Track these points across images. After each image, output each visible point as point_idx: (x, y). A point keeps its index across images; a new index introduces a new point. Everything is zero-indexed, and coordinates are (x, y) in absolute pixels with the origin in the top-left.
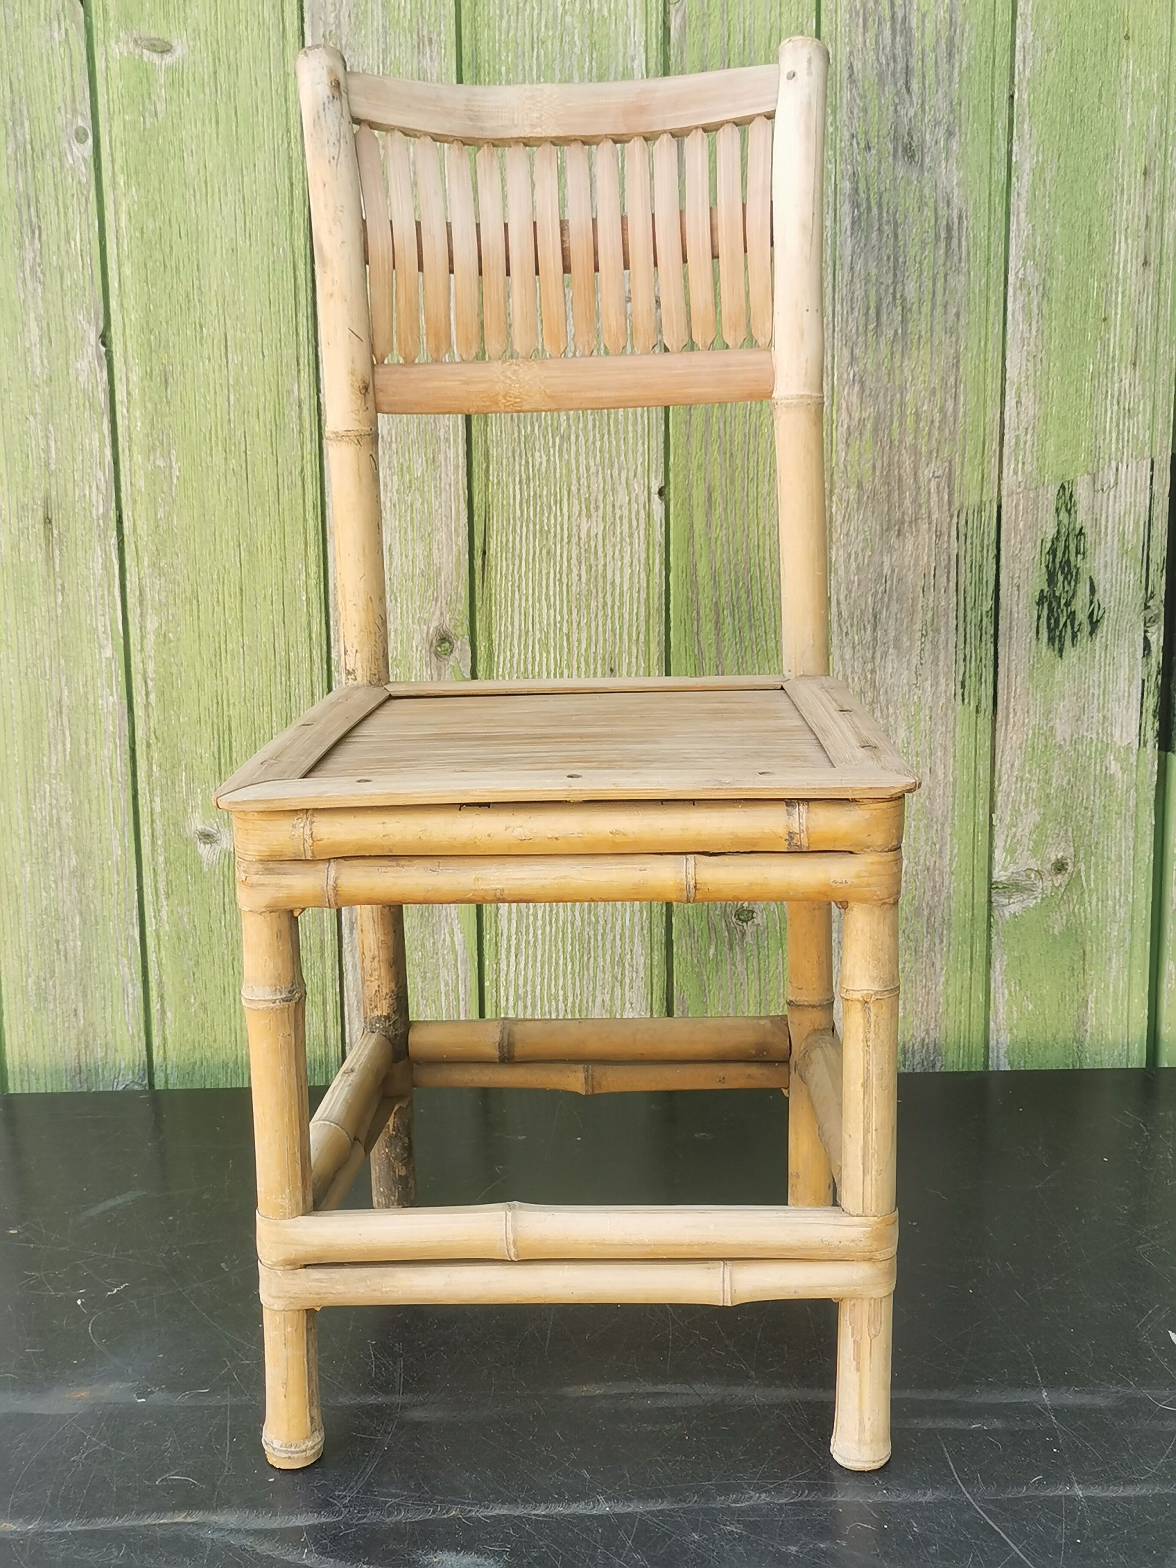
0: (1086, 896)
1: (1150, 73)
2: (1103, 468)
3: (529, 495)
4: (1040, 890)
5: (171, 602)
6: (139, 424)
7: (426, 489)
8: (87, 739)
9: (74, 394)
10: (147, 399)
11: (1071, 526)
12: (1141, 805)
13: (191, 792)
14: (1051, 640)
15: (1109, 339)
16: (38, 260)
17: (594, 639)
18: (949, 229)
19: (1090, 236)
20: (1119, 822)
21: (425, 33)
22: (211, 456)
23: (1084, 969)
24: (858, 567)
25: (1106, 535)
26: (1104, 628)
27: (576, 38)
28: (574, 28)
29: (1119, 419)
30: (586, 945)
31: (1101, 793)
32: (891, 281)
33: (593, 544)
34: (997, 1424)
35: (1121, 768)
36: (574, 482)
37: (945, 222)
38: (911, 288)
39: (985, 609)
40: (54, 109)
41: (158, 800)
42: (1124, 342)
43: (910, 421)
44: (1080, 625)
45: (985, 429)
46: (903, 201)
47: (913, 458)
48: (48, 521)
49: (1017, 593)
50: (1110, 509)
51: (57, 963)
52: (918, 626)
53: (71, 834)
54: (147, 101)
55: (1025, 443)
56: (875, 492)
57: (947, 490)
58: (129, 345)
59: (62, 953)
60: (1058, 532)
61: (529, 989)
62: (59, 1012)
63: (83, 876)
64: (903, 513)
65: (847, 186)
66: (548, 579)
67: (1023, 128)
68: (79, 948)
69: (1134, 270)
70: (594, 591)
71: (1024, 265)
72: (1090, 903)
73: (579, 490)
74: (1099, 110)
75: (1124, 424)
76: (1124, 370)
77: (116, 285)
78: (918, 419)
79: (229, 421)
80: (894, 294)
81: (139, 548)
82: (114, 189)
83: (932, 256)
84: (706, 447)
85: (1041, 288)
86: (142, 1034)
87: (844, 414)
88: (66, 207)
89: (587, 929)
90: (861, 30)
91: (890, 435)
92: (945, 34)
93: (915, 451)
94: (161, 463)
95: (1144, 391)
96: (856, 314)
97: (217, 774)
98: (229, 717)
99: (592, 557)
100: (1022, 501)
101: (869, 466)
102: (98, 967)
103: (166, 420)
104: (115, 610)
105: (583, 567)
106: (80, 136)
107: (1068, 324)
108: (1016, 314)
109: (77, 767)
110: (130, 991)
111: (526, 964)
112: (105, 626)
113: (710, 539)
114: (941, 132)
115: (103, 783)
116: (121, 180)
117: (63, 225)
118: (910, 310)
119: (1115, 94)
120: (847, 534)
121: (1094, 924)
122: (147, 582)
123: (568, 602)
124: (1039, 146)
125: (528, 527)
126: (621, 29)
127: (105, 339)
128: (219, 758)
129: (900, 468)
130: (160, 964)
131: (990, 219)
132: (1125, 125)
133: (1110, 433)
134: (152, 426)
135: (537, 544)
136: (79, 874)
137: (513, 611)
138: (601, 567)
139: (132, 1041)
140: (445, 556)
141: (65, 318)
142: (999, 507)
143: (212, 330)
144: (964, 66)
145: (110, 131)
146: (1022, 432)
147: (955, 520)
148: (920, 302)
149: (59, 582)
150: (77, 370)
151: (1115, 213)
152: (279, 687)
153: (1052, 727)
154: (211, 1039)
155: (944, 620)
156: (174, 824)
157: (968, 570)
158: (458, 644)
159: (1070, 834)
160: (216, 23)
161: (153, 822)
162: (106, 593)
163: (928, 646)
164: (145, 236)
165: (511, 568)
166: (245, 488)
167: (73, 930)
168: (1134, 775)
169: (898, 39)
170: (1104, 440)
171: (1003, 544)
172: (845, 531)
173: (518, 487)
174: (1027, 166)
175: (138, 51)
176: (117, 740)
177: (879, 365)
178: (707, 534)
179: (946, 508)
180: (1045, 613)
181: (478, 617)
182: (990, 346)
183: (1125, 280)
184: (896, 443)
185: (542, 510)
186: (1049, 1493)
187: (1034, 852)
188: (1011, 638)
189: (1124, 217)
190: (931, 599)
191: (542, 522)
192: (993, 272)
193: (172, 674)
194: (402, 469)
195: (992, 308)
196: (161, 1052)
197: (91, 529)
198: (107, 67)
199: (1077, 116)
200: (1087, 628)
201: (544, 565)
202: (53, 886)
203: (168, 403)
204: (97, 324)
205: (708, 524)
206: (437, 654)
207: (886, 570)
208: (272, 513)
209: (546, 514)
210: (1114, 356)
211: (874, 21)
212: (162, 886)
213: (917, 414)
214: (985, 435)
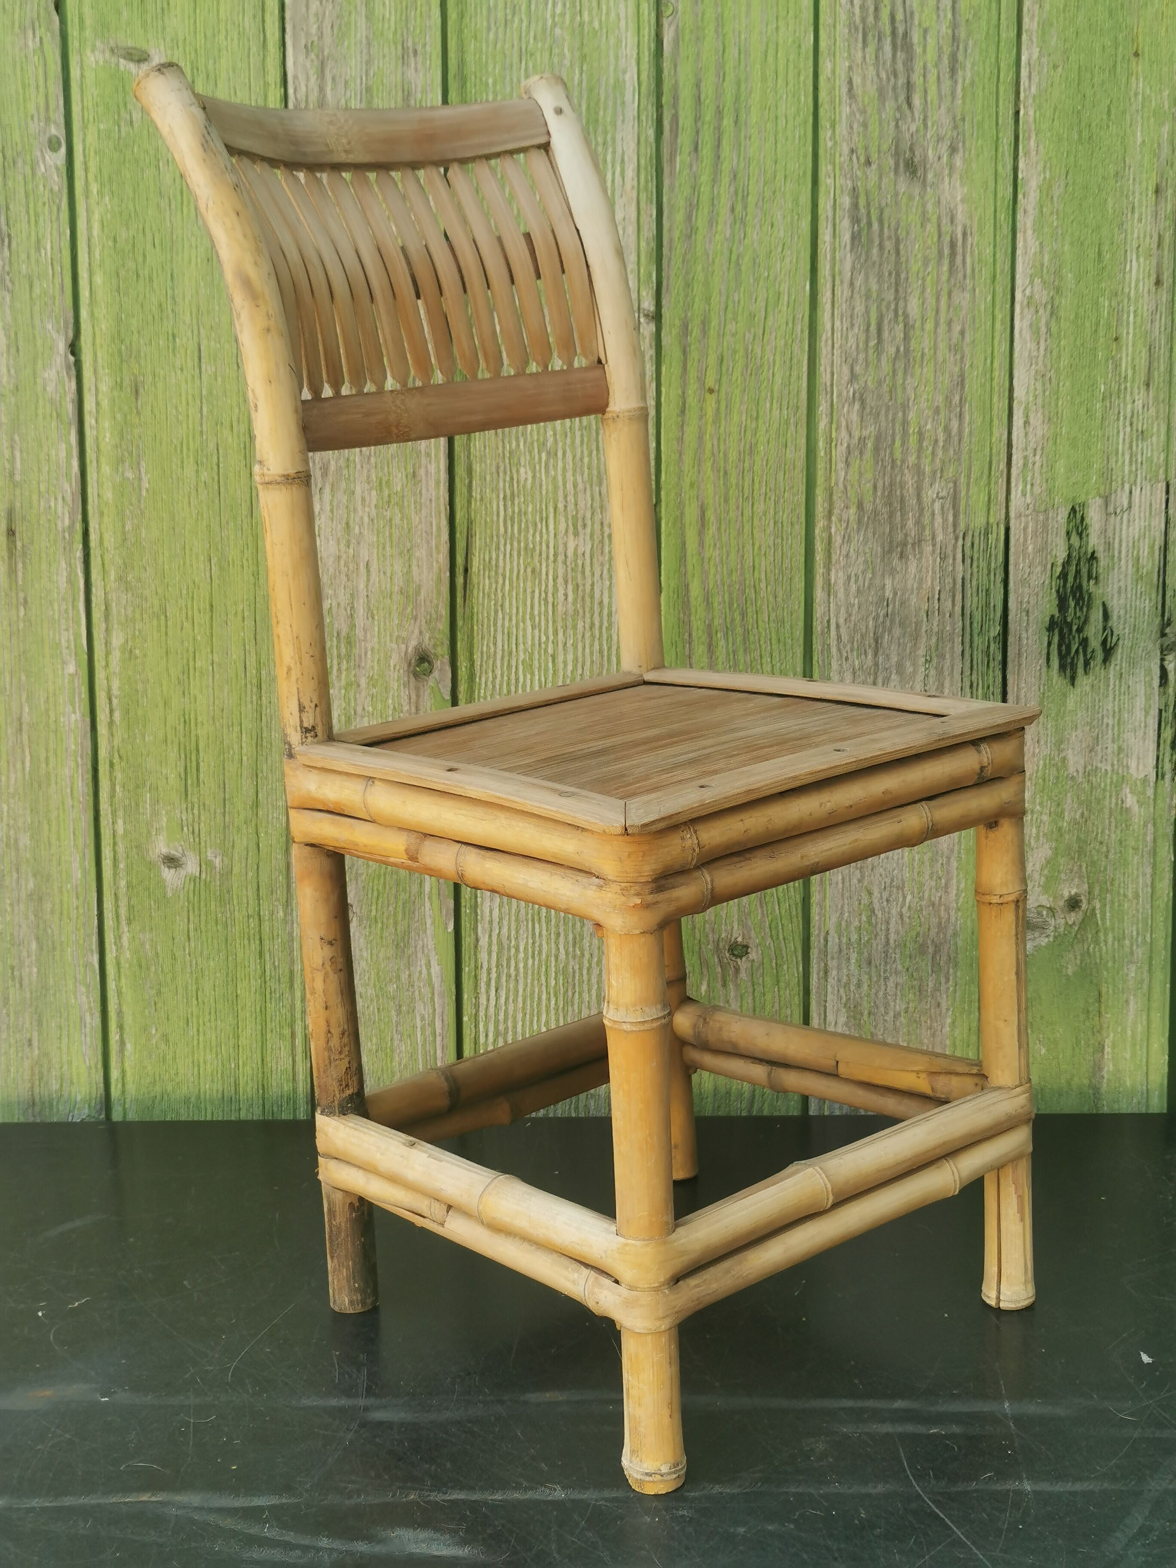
0: (1101, 935)
1: (1160, 90)
2: (1116, 491)
3: (514, 512)
4: (1052, 928)
5: (138, 616)
6: (108, 435)
7: (406, 504)
8: (47, 758)
9: (41, 404)
10: (116, 409)
11: (1083, 550)
12: (1159, 842)
13: (155, 813)
14: (1062, 667)
15: (1121, 359)
16: (7, 268)
17: (580, 660)
18: (953, 245)
19: (1100, 254)
20: (1136, 858)
21: (410, 44)
22: (183, 468)
23: (1100, 1012)
24: (858, 590)
25: (1120, 559)
26: (1119, 655)
27: (566, 50)
28: (564, 40)
29: (1132, 441)
30: (570, 980)
31: (1116, 827)
32: (892, 298)
33: (580, 562)
34: (956, 1429)
35: (1138, 802)
36: (561, 499)
37: (948, 239)
38: (913, 307)
39: (992, 635)
40: (26, 117)
41: (120, 822)
42: (1137, 361)
43: (913, 440)
44: (1093, 652)
45: (991, 449)
46: (904, 217)
47: (916, 478)
48: (11, 533)
49: (1025, 618)
50: (1124, 533)
51: (12, 991)
52: (921, 652)
53: (28, 856)
54: (122, 110)
55: (1034, 464)
56: (876, 512)
57: (951, 512)
58: (99, 354)
59: (17, 980)
60: (1069, 556)
61: (510, 1024)
62: (12, 1041)
63: (40, 899)
64: (906, 535)
65: (847, 201)
66: (533, 598)
67: (1029, 144)
68: (35, 975)
69: (1146, 289)
70: (581, 611)
71: (1032, 282)
72: (1106, 942)
73: (566, 507)
74: (1108, 127)
75: (1137, 445)
76: (1136, 391)
77: (87, 294)
78: (921, 440)
79: (202, 432)
80: (896, 311)
81: (106, 562)
82: (87, 197)
83: (935, 273)
84: (699, 465)
85: (1049, 307)
86: (100, 1065)
87: (844, 434)
88: (37, 215)
89: (572, 963)
90: (860, 45)
91: (891, 453)
92: (947, 50)
93: (918, 470)
94: (130, 475)
95: (1158, 412)
96: (856, 330)
97: (183, 796)
98: (197, 736)
99: (579, 576)
100: (1031, 524)
101: (869, 486)
102: (55, 994)
103: (136, 431)
104: (79, 625)
105: (570, 587)
106: (53, 145)
107: (1078, 343)
108: (1024, 332)
109: (36, 785)
110: (88, 1019)
111: (507, 999)
112: (68, 641)
113: (703, 559)
114: (944, 149)
115: (63, 804)
116: (94, 188)
117: (33, 234)
118: (913, 327)
119: (1124, 112)
120: (847, 555)
121: (1110, 964)
122: (113, 596)
123: (554, 622)
124: (1045, 162)
125: (512, 545)
126: (612, 41)
127: (74, 348)
128: (186, 780)
129: (902, 488)
130: (119, 993)
131: (995, 236)
132: (1135, 142)
133: (1123, 454)
134: (122, 437)
135: (521, 561)
136: (37, 898)
137: (495, 631)
138: (588, 587)
139: (89, 1073)
140: (425, 572)
141: (33, 327)
142: (1007, 530)
143: (184, 340)
144: (967, 81)
145: (84, 140)
146: (1030, 452)
147: (960, 542)
148: (924, 320)
149: (21, 595)
150: (44, 379)
151: (1126, 231)
152: (249, 706)
153: (1064, 759)
154: (172, 1072)
155: (949, 646)
156: (137, 847)
157: (975, 594)
158: (438, 664)
159: (1084, 869)
160: (195, 33)
161: (115, 844)
162: (70, 608)
163: (933, 672)
164: (118, 245)
165: (494, 586)
166: (217, 501)
167: (29, 956)
168: (1152, 809)
169: (899, 54)
170: (1117, 462)
171: (1011, 568)
172: (844, 552)
173: (501, 503)
174: (1034, 183)
175: (114, 60)
176: (79, 760)
177: (880, 383)
178: (700, 554)
179: (951, 529)
180: (1056, 639)
181: (459, 636)
182: (996, 364)
183: (1137, 300)
184: (899, 463)
185: (527, 527)
186: (998, 1487)
187: (1046, 889)
188: (1020, 665)
189: (1135, 235)
190: (935, 624)
191: (527, 539)
192: (999, 290)
193: (137, 691)
194: (381, 483)
195: (998, 326)
196: (120, 1086)
197: (55, 541)
198: (82, 76)
199: (1085, 134)
200: (1100, 655)
201: (529, 584)
202: (9, 909)
203: (138, 413)
204: (66, 333)
205: (701, 544)
206: (416, 675)
207: (888, 593)
208: (245, 527)
209: (531, 532)
210: (1126, 377)
211: (874, 36)
212: (123, 912)
213: (921, 434)
214: (991, 456)
